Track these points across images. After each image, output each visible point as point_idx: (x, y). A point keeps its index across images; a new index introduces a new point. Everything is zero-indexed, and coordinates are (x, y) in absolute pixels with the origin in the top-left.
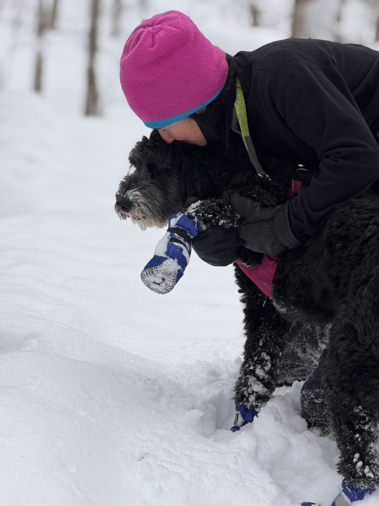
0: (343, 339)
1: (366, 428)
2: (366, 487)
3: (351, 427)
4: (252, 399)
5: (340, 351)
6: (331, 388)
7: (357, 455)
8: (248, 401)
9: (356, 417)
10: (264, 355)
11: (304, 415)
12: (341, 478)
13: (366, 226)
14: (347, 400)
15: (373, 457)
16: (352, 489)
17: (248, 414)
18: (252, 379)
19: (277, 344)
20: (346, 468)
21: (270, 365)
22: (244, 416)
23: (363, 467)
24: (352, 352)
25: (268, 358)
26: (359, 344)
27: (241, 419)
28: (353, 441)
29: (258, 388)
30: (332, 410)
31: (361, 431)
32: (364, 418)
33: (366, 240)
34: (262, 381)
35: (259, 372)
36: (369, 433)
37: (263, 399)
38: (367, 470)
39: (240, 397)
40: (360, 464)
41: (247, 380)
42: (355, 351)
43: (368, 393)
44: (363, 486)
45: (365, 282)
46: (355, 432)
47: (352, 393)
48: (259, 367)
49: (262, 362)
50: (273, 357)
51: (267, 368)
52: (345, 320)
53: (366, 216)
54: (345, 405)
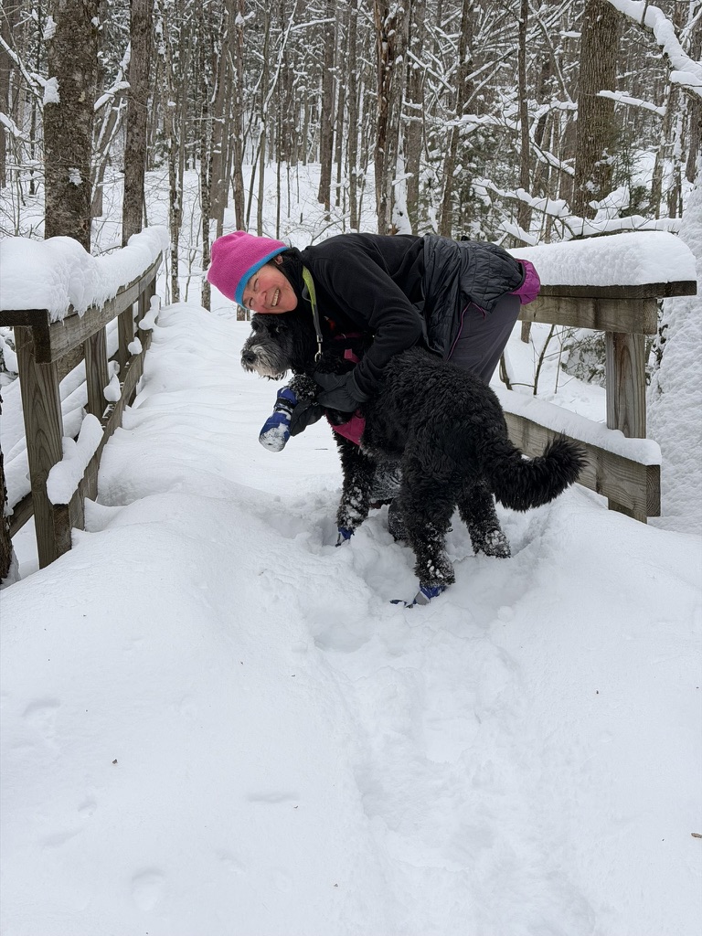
0: (411, 471)
1: (436, 539)
2: (439, 585)
3: (424, 540)
4: (350, 522)
5: (409, 480)
6: (406, 510)
7: (430, 562)
8: (346, 524)
9: (427, 531)
10: (356, 489)
11: (391, 532)
12: (417, 580)
13: (427, 380)
14: (419, 519)
15: (442, 562)
16: (428, 588)
17: (347, 534)
18: (348, 507)
19: (366, 480)
20: (421, 571)
21: (361, 497)
22: (344, 535)
23: (435, 570)
24: (419, 481)
25: (359, 491)
26: (424, 473)
27: (342, 537)
28: (426, 551)
29: (354, 514)
30: (409, 527)
31: (432, 542)
32: (434, 532)
33: (427, 392)
34: (356, 508)
35: (354, 502)
36: (439, 543)
37: (357, 522)
38: (438, 572)
39: (341, 522)
40: (432, 568)
41: (345, 508)
42: (422, 479)
43: (435, 511)
44: (435, 585)
45: (424, 424)
46: (428, 543)
47: (423, 513)
48: (353, 498)
49: (355, 494)
50: (364, 490)
51: (359, 499)
52: (411, 456)
53: (428, 372)
54: (418, 523)
